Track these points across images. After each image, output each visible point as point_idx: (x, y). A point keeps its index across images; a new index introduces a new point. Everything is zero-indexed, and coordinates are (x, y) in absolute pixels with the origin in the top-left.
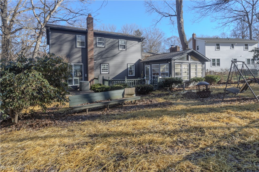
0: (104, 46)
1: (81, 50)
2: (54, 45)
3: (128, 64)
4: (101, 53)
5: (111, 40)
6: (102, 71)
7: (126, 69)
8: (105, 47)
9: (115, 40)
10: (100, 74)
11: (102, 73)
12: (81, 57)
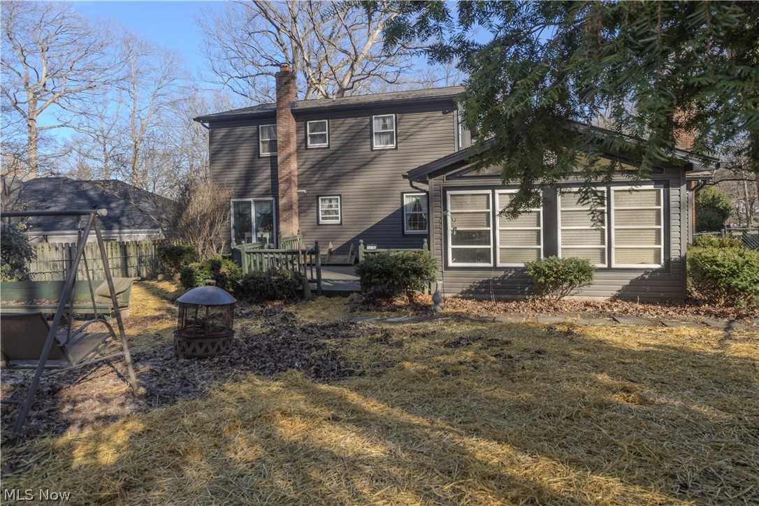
0: (327, 144)
1: (269, 162)
2: (220, 155)
3: (405, 195)
4: (318, 166)
5: (346, 122)
6: (321, 216)
7: (398, 210)
8: (329, 147)
9: (359, 119)
10: (316, 224)
11: (322, 222)
12: (270, 180)
